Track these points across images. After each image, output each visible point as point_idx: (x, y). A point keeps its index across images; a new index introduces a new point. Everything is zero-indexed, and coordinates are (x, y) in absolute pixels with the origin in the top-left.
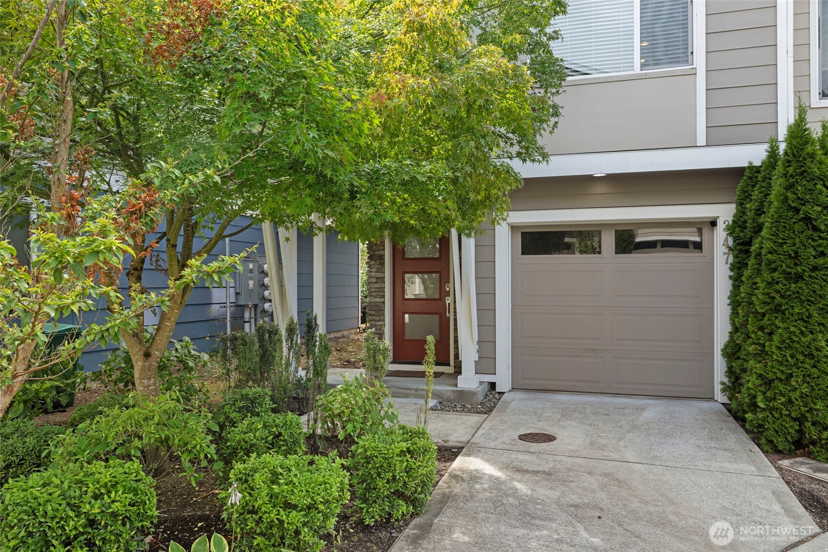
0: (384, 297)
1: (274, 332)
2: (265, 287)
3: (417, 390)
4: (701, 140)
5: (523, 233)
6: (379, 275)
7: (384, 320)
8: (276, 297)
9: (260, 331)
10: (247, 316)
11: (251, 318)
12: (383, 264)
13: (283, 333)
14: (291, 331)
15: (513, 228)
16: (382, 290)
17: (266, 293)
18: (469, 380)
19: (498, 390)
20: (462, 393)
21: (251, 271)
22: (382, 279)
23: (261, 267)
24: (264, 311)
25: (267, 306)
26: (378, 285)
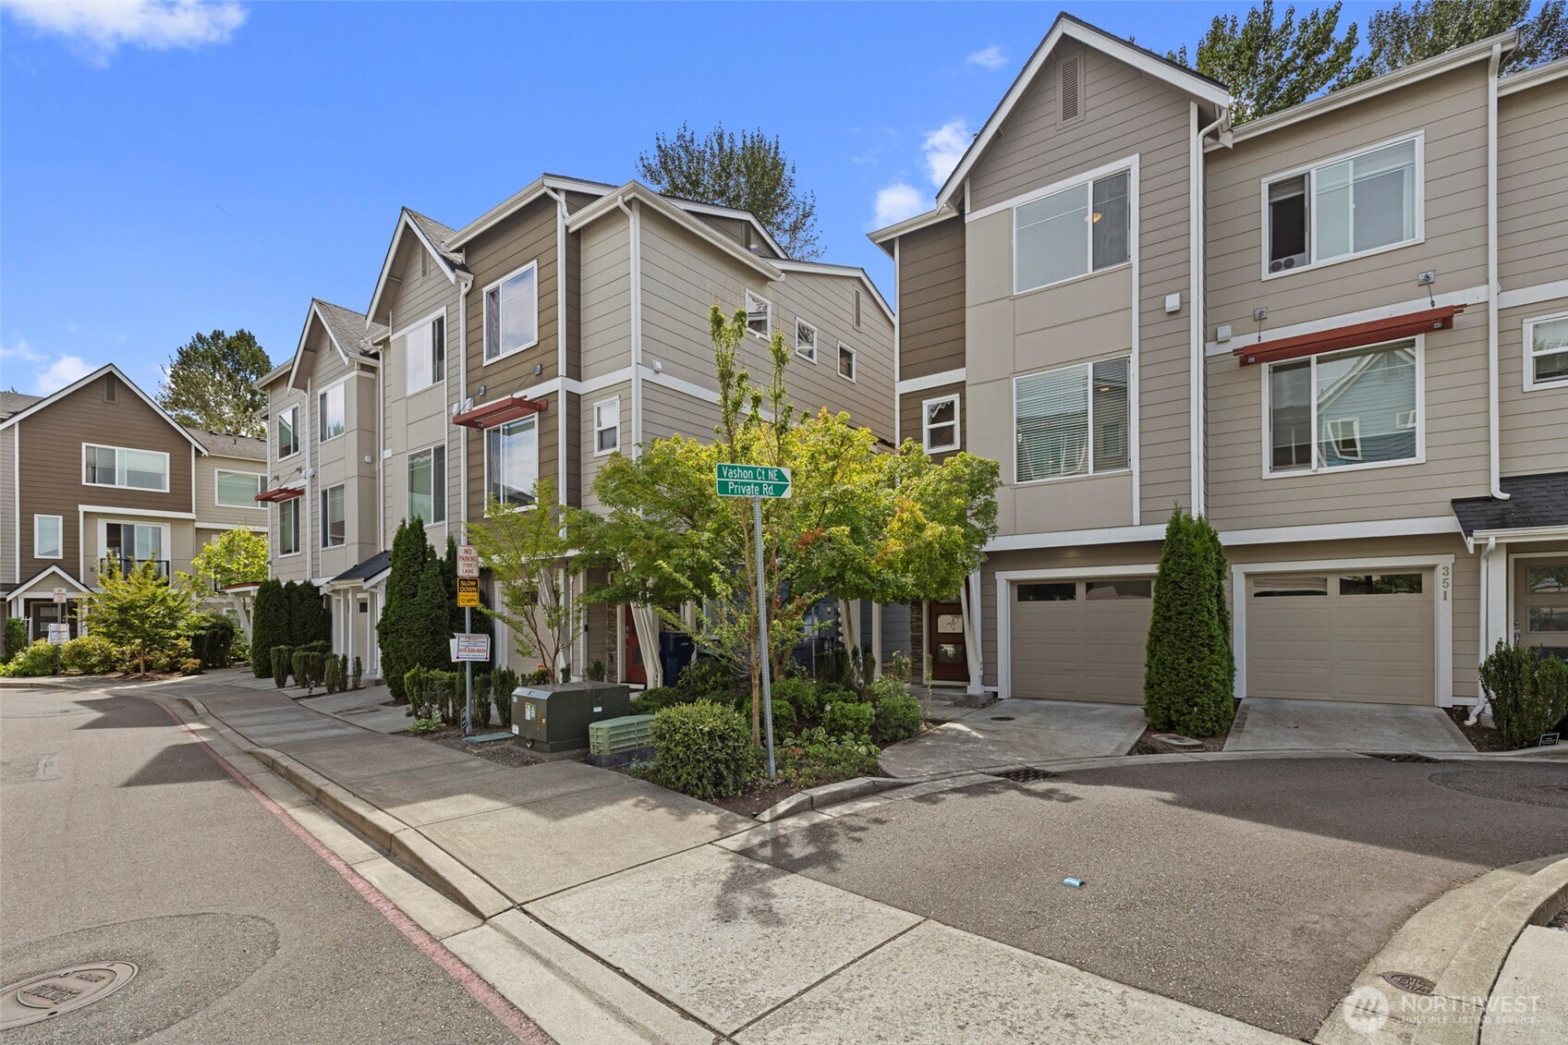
0: (922, 632)
1: (844, 653)
2: (840, 625)
3: (939, 695)
4: (1136, 521)
5: (1019, 586)
6: (919, 616)
7: (922, 648)
8: (846, 633)
9: (837, 653)
10: (826, 646)
11: (829, 647)
12: (921, 608)
13: (850, 653)
14: (855, 653)
15: (1012, 582)
16: (921, 627)
17: (840, 629)
18: (975, 687)
19: (999, 697)
20: (970, 696)
21: (829, 613)
22: (921, 620)
23: (836, 610)
24: (838, 642)
25: (840, 638)
26: (918, 624)
